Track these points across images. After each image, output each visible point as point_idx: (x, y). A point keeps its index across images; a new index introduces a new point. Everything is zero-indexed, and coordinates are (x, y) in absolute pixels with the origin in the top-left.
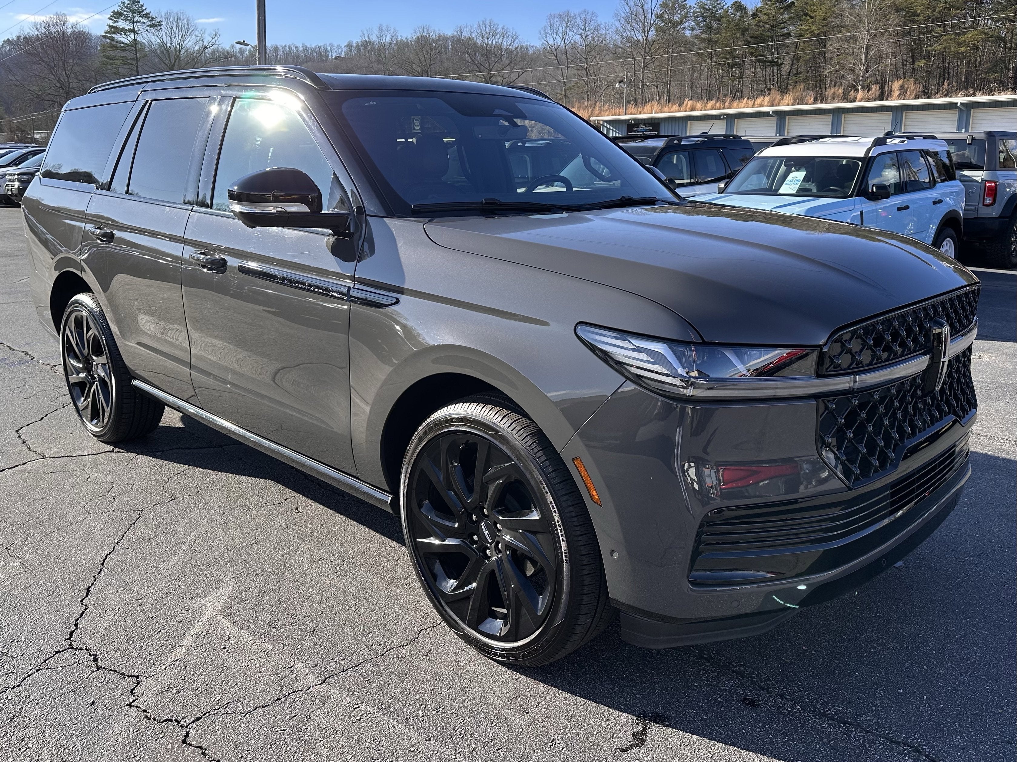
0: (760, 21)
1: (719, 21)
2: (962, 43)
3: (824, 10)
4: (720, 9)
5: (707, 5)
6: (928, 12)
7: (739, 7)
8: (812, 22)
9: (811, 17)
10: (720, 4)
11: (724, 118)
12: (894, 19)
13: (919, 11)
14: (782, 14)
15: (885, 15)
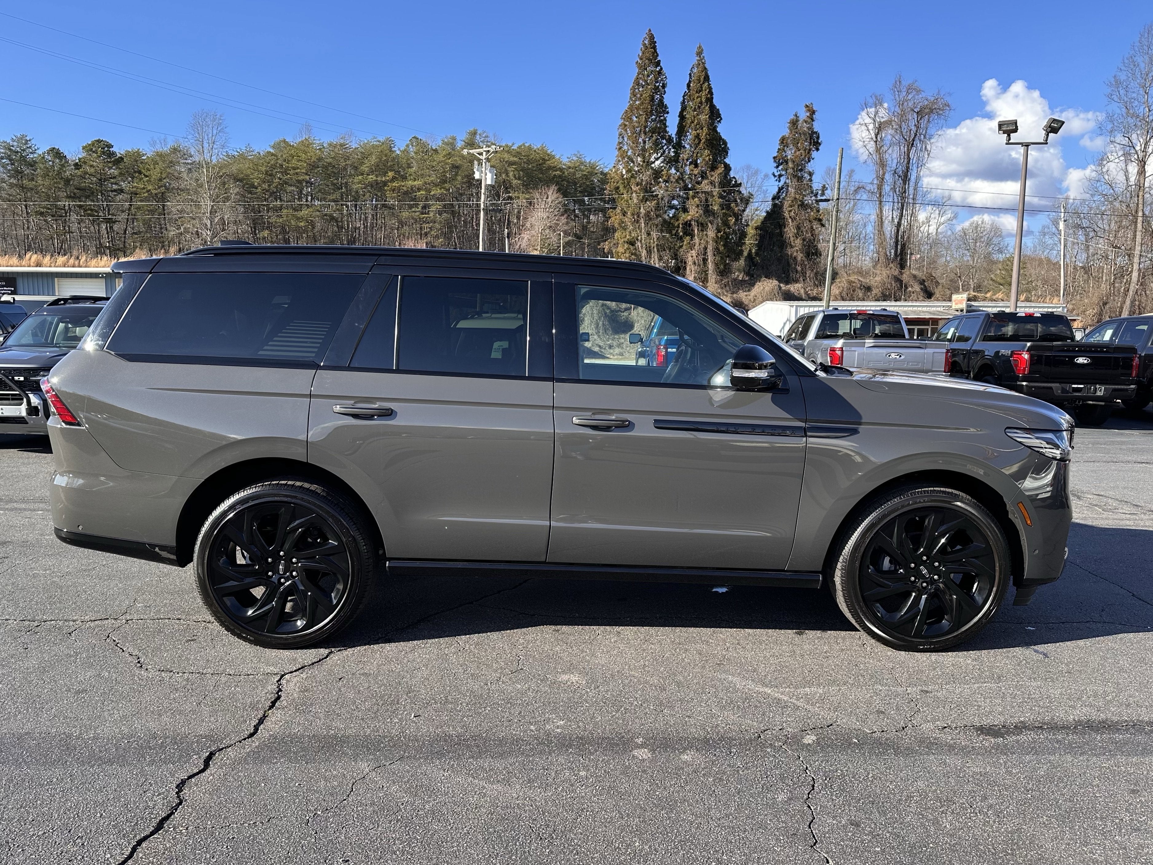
0: (86, 173)
1: (32, 166)
2: (300, 218)
3: (159, 170)
4: (31, 153)
5: (13, 146)
6: (265, 186)
7: (57, 154)
8: (147, 181)
9: (146, 176)
10: (30, 147)
11: (102, 277)
12: (234, 190)
13: (256, 184)
14: (110, 168)
15: (224, 184)
